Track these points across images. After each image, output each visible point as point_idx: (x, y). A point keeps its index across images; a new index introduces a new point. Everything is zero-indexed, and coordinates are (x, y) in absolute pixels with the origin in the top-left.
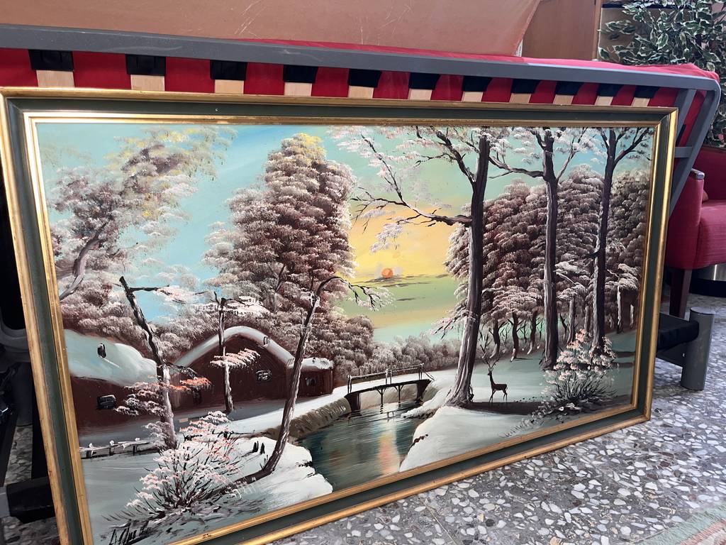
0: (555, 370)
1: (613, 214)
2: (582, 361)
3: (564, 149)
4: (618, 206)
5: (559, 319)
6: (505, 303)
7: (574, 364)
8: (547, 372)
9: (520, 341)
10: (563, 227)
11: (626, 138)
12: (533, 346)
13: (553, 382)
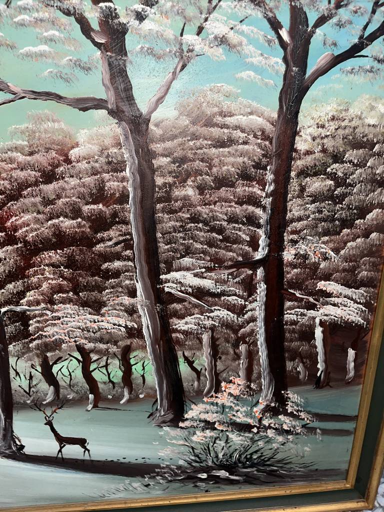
0: (181, 428)
1: (303, 189)
2: (238, 420)
3: (158, 50)
4: (316, 174)
5: (181, 360)
6: (55, 329)
7: (221, 423)
8: (166, 429)
9: (100, 386)
10: (172, 212)
11: (340, 25)
12: (130, 393)
13: (181, 442)
